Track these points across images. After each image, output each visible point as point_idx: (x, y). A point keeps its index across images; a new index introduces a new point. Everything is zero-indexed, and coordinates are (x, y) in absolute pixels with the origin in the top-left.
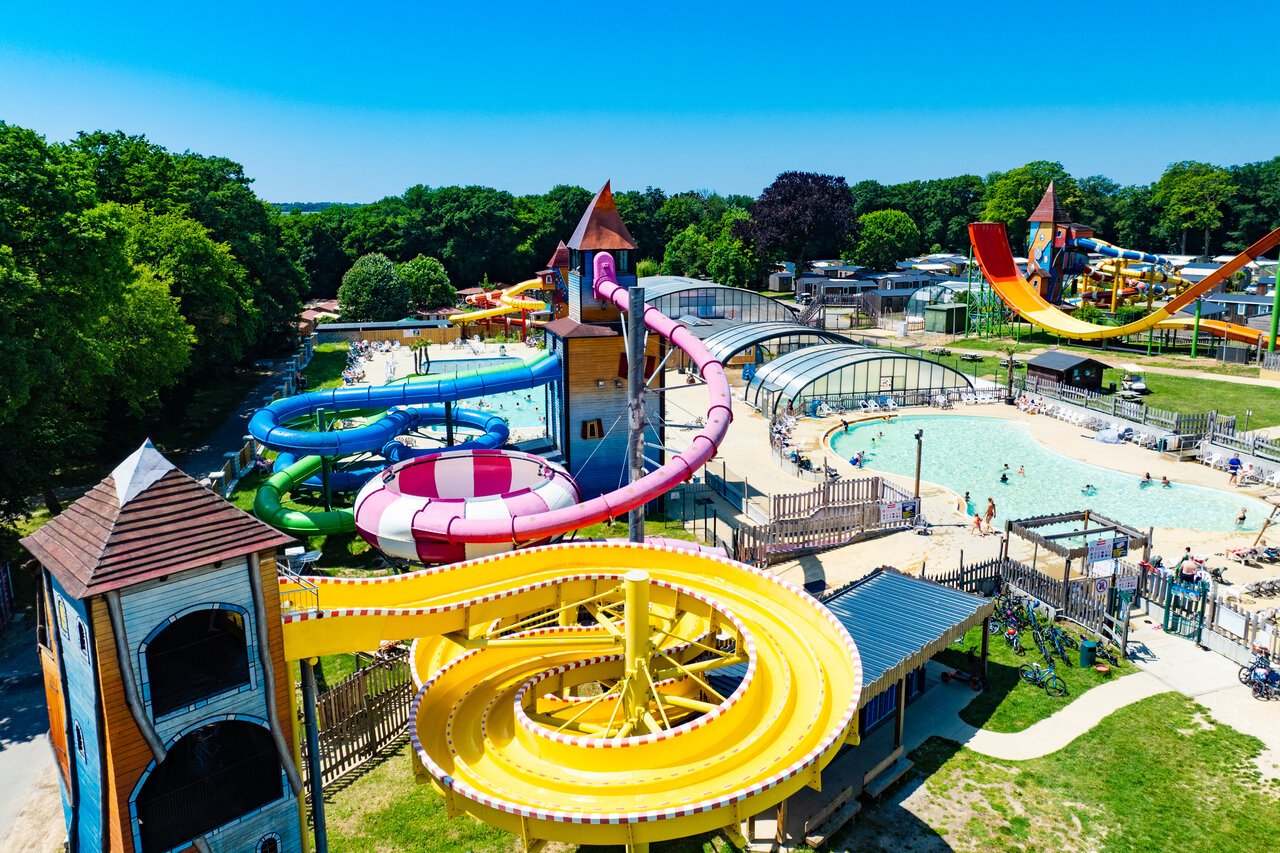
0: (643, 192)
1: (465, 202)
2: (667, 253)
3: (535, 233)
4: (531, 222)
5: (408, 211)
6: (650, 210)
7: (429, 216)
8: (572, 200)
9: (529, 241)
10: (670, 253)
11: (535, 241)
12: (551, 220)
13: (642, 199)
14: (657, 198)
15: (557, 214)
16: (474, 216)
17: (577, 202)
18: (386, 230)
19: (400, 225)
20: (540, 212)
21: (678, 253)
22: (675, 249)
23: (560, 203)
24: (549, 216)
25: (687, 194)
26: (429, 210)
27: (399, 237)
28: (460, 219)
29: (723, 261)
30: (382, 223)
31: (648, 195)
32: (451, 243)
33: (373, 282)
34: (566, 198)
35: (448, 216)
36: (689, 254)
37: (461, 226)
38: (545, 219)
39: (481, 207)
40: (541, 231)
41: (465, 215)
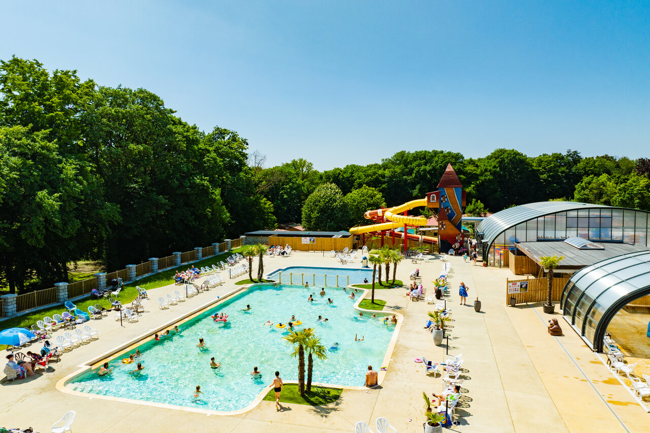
0: (564, 153)
1: (429, 159)
2: (576, 192)
3: (478, 180)
4: (475, 172)
5: (393, 166)
6: (569, 165)
7: (407, 170)
8: (507, 158)
9: (473, 186)
10: (579, 192)
11: (477, 186)
12: (490, 171)
13: (562, 158)
14: (575, 158)
15: (495, 167)
16: (434, 168)
17: (511, 160)
18: (377, 178)
19: (386, 175)
20: (482, 166)
21: (587, 192)
22: (583, 189)
23: (498, 160)
24: (489, 168)
25: (603, 157)
26: (406, 166)
27: (384, 183)
28: (424, 170)
29: (627, 195)
30: (375, 173)
31: (568, 156)
32: (418, 187)
33: (322, 204)
34: (502, 156)
35: (417, 169)
36: (595, 191)
37: (425, 175)
38: (486, 170)
39: (440, 162)
40: (483, 178)
41: (428, 168)
